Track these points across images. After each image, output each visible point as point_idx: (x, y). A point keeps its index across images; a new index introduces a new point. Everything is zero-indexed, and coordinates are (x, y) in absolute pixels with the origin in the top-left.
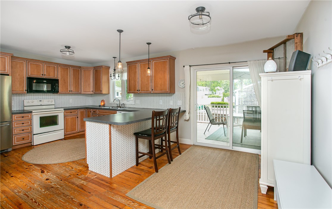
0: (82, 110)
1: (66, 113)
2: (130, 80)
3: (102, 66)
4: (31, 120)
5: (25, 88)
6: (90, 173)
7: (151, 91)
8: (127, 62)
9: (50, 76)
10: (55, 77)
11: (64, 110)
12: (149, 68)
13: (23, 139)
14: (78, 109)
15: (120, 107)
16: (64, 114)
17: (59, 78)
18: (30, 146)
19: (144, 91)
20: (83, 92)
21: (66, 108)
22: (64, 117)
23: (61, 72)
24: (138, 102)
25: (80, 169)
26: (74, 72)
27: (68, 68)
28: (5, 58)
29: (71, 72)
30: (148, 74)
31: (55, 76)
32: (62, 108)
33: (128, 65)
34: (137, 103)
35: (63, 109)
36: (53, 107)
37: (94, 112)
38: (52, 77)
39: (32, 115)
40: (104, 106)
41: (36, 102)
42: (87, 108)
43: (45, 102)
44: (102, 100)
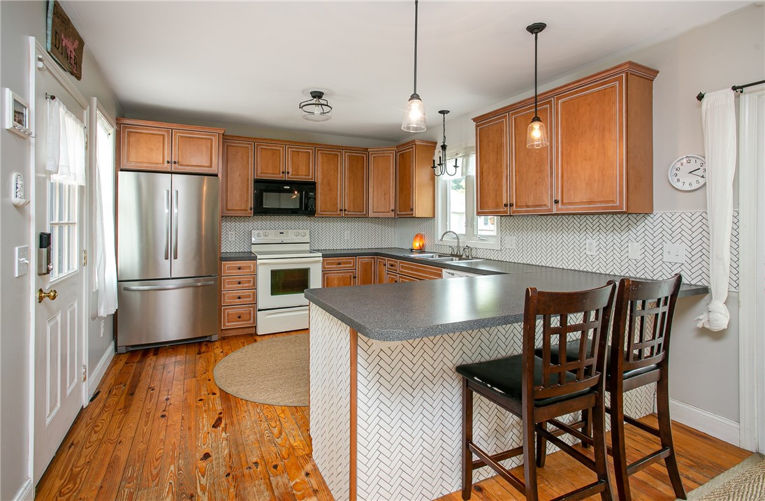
0: (366, 259)
1: (328, 264)
2: (484, 174)
3: (414, 141)
4: (254, 275)
5: (251, 204)
6: (307, 474)
7: (552, 205)
8: (475, 120)
9: (298, 175)
10: (309, 178)
11: (324, 256)
12: (536, 119)
13: (239, 317)
14: (355, 255)
15: (460, 257)
16: (323, 267)
17: (319, 180)
18: (251, 335)
19: (528, 206)
20: (371, 214)
21: (328, 253)
22: (324, 275)
23: (322, 163)
24: (511, 241)
25: (295, 444)
26: (350, 163)
27: (338, 155)
28: (211, 139)
29: (344, 163)
30: (533, 140)
31: (309, 175)
32: (318, 251)
33: (477, 126)
34: (508, 246)
35: (320, 254)
36: (307, 247)
37: (392, 265)
38: (302, 176)
39: (256, 266)
40: (421, 250)
41: (273, 236)
42: (376, 254)
43: (291, 236)
44: (417, 236)
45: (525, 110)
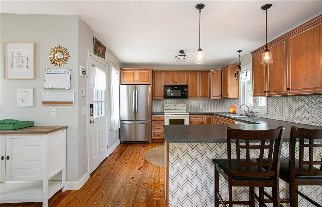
0: (208, 116)
1: (192, 117)
2: (256, 78)
3: (228, 65)
4: (163, 121)
5: (163, 94)
6: (160, 191)
7: (287, 91)
8: (251, 53)
9: (181, 83)
11: (190, 114)
12: (267, 50)
13: (158, 136)
14: (203, 114)
15: (249, 116)
16: (190, 118)
17: (189, 84)
18: (162, 143)
19: (275, 92)
20: (211, 98)
22: (190, 121)
23: (190, 78)
24: (272, 109)
25: (161, 180)
26: (202, 77)
27: (197, 74)
28: (148, 72)
29: (199, 77)
31: (185, 83)
32: (188, 112)
33: (252, 56)
34: (271, 112)
35: (189, 114)
36: (185, 111)
37: (218, 119)
38: (182, 83)
39: (164, 117)
40: (234, 113)
41: (172, 106)
42: (213, 114)
43: (179, 106)
44: (232, 107)
45: (274, 45)
